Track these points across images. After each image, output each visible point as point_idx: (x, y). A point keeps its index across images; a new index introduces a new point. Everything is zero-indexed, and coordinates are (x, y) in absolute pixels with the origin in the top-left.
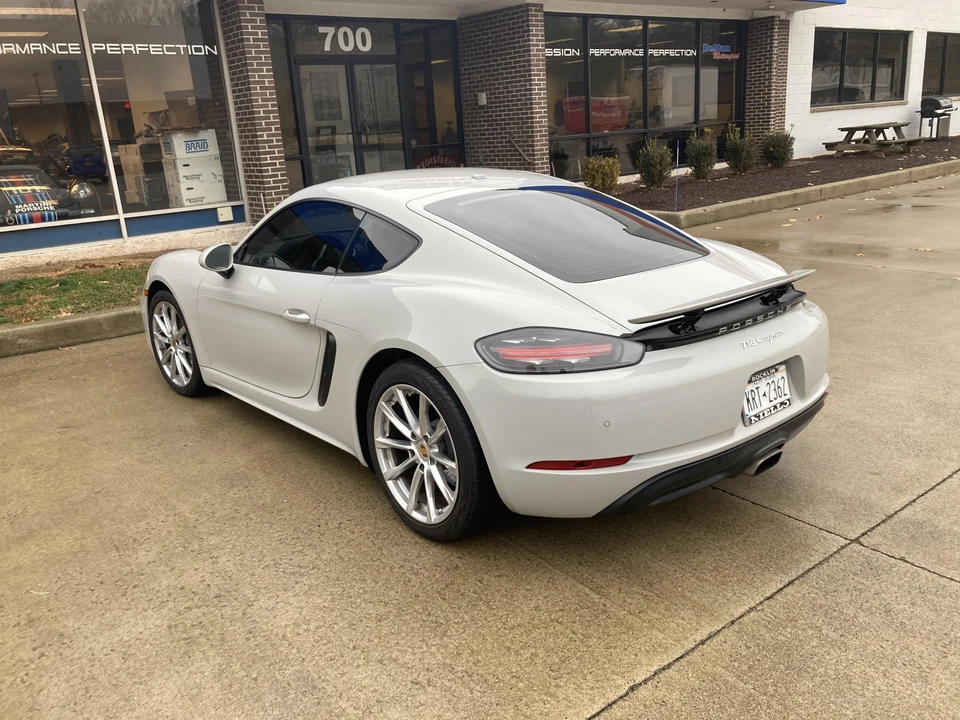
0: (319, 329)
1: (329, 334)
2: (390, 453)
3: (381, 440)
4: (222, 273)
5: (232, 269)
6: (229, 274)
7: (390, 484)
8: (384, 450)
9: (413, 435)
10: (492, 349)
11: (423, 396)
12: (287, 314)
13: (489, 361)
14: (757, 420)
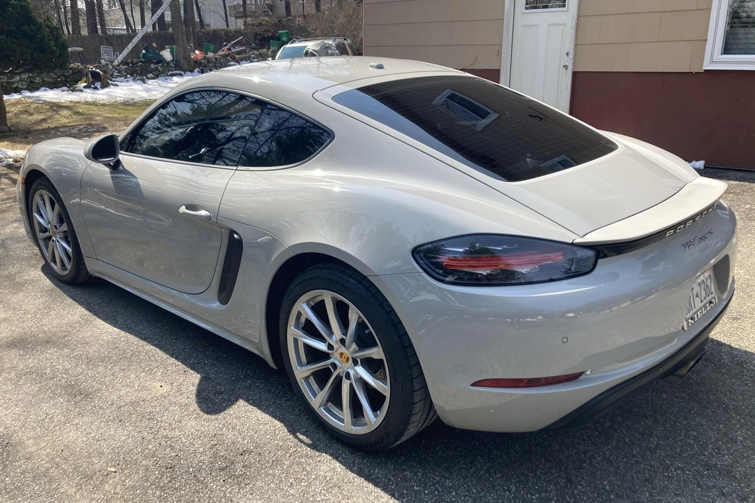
0: (221, 227)
1: (233, 232)
5: (118, 161)
6: (114, 166)
12: (184, 209)
14: (692, 322)
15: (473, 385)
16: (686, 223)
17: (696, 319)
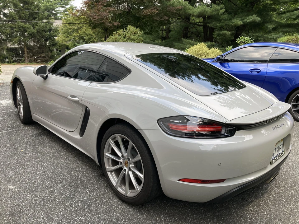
0: (82, 105)
1: (87, 107)
2: (110, 160)
3: (107, 154)
4: (43, 77)
5: (47, 76)
6: (46, 78)
7: (109, 174)
8: (108, 159)
9: (123, 156)
10: (165, 123)
11: (131, 143)
12: (69, 97)
13: (163, 128)
14: (275, 161)
15: (179, 180)
16: (274, 119)
17: (276, 160)
